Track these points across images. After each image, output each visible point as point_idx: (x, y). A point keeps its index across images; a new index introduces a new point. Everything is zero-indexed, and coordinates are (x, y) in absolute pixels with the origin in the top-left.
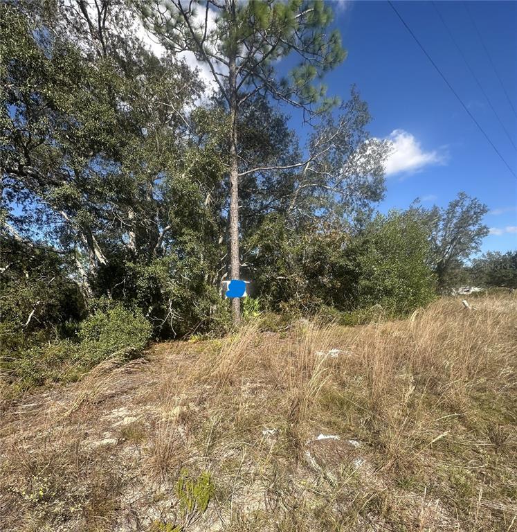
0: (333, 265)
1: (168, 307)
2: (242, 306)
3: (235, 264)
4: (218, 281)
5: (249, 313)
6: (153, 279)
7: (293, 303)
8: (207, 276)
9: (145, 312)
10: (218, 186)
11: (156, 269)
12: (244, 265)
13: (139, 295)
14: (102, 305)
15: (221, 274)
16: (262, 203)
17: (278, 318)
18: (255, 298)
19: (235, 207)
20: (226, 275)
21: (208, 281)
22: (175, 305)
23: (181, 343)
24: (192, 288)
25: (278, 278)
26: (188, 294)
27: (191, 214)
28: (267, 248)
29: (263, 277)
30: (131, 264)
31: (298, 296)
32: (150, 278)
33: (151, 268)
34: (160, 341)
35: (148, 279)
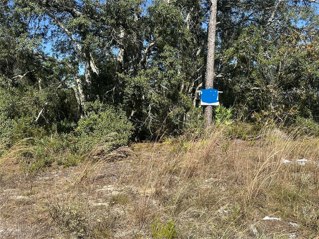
0: (310, 77)
1: (148, 111)
2: (214, 114)
3: (210, 75)
4: (194, 91)
5: (221, 121)
6: (138, 88)
7: (266, 113)
8: (183, 86)
9: (128, 114)
10: (198, 8)
11: (141, 79)
12: (220, 76)
13: (125, 101)
14: (95, 108)
15: (197, 84)
16: (243, 14)
17: (249, 127)
18: (228, 107)
19: (213, 22)
20: (201, 85)
21: (184, 90)
22: (154, 110)
23: (156, 144)
24: (169, 96)
25: (252, 89)
26: (166, 101)
27: (172, 32)
28: (243, 60)
29: (237, 88)
30: (121, 75)
31: (272, 107)
32: (135, 87)
33: (137, 79)
34: (138, 141)
35: (134, 87)
